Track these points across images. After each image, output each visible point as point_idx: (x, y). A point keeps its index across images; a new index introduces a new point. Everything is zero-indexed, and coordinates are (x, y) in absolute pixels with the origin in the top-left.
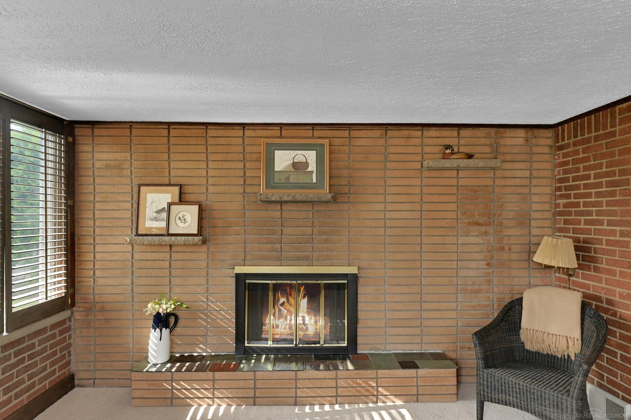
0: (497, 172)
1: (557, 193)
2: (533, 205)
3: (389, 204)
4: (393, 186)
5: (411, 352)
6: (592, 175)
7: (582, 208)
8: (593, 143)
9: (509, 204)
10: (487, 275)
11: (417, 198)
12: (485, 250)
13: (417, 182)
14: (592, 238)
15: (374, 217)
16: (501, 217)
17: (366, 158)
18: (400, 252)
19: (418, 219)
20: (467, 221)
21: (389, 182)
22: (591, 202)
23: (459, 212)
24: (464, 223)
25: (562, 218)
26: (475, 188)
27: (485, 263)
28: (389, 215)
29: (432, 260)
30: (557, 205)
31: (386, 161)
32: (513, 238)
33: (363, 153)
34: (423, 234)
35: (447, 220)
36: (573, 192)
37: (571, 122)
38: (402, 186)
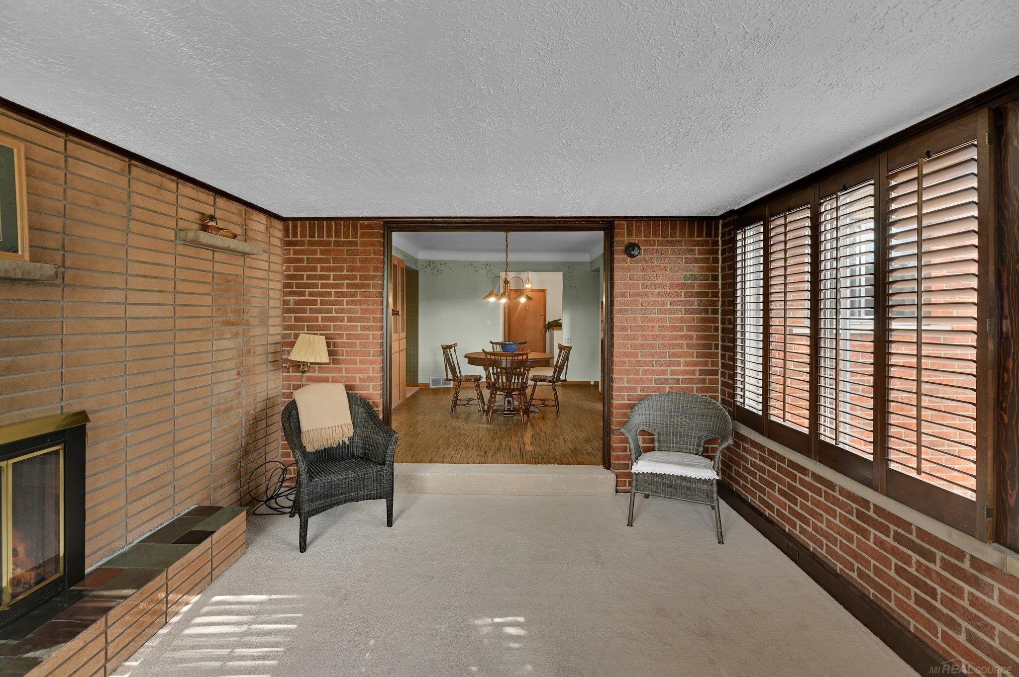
0: (247, 260)
1: (284, 290)
2: (271, 301)
3: (133, 292)
4: (137, 261)
5: (162, 526)
6: (332, 276)
7: (319, 306)
8: (332, 247)
9: (254, 299)
10: (238, 386)
11: (169, 286)
12: (236, 356)
13: (169, 260)
14: (331, 334)
15: (109, 315)
16: (248, 315)
17: (97, 204)
18: (147, 372)
19: (169, 318)
20: (220, 320)
21: (133, 255)
22: (331, 301)
23: (214, 308)
24: (218, 322)
25: (293, 315)
26: (229, 278)
27: (235, 372)
28: (132, 311)
29: (185, 378)
30: (286, 302)
31: (129, 218)
32: (257, 339)
33: (91, 193)
34: (176, 341)
35: (202, 319)
36: (307, 290)
37: (306, 221)
38: (150, 263)
